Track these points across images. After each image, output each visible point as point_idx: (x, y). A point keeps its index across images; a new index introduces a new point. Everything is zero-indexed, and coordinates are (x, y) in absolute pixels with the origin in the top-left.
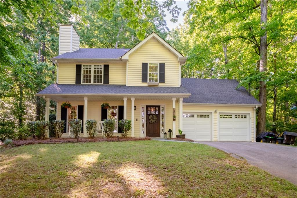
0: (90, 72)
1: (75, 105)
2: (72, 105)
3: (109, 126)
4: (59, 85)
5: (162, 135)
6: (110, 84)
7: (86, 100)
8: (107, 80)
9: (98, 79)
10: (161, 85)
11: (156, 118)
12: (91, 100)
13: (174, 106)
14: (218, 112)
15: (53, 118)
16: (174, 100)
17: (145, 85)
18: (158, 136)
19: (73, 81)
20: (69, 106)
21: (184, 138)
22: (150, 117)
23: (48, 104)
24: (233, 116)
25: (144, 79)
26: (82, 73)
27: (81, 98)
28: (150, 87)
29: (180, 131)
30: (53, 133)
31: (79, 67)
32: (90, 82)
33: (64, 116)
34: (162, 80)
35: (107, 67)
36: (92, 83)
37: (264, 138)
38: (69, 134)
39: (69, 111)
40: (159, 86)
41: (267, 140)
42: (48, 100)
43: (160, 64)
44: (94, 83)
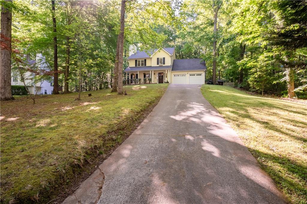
0: (140, 62)
1: (135, 74)
2: (134, 74)
3: (145, 80)
4: (130, 67)
5: (164, 83)
7: (138, 72)
8: (145, 65)
9: (142, 64)
10: (164, 65)
11: (162, 77)
12: (140, 72)
13: (166, 73)
14: (189, 73)
15: (128, 78)
16: (166, 71)
17: (158, 66)
18: (163, 83)
19: (134, 66)
20: (133, 74)
22: (160, 77)
23: (127, 74)
24: (195, 75)
25: (158, 64)
26: (137, 63)
27: (137, 72)
28: (160, 66)
30: (128, 83)
31: (136, 61)
32: (140, 66)
33: (132, 78)
34: (164, 63)
35: (145, 60)
36: (141, 66)
38: (133, 83)
39: (133, 76)
42: (127, 73)
43: (163, 58)
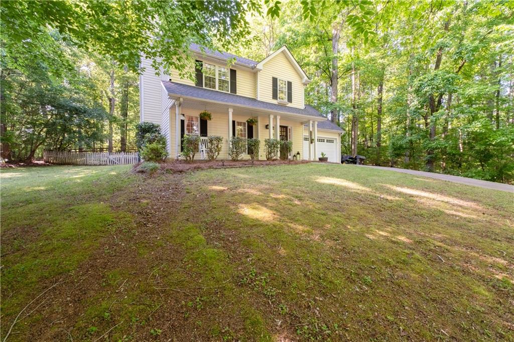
0: (214, 74)
6: (237, 94)
7: (231, 112)
8: (234, 89)
9: (222, 85)
10: (290, 105)
13: (311, 130)
16: (311, 123)
17: (275, 102)
21: (327, 161)
24: (325, 141)
25: (275, 96)
26: (204, 74)
29: (322, 154)
32: (214, 87)
34: (290, 99)
36: (217, 89)
37: (347, 160)
40: (287, 106)
41: (348, 162)
43: (288, 82)
44: (219, 89)
